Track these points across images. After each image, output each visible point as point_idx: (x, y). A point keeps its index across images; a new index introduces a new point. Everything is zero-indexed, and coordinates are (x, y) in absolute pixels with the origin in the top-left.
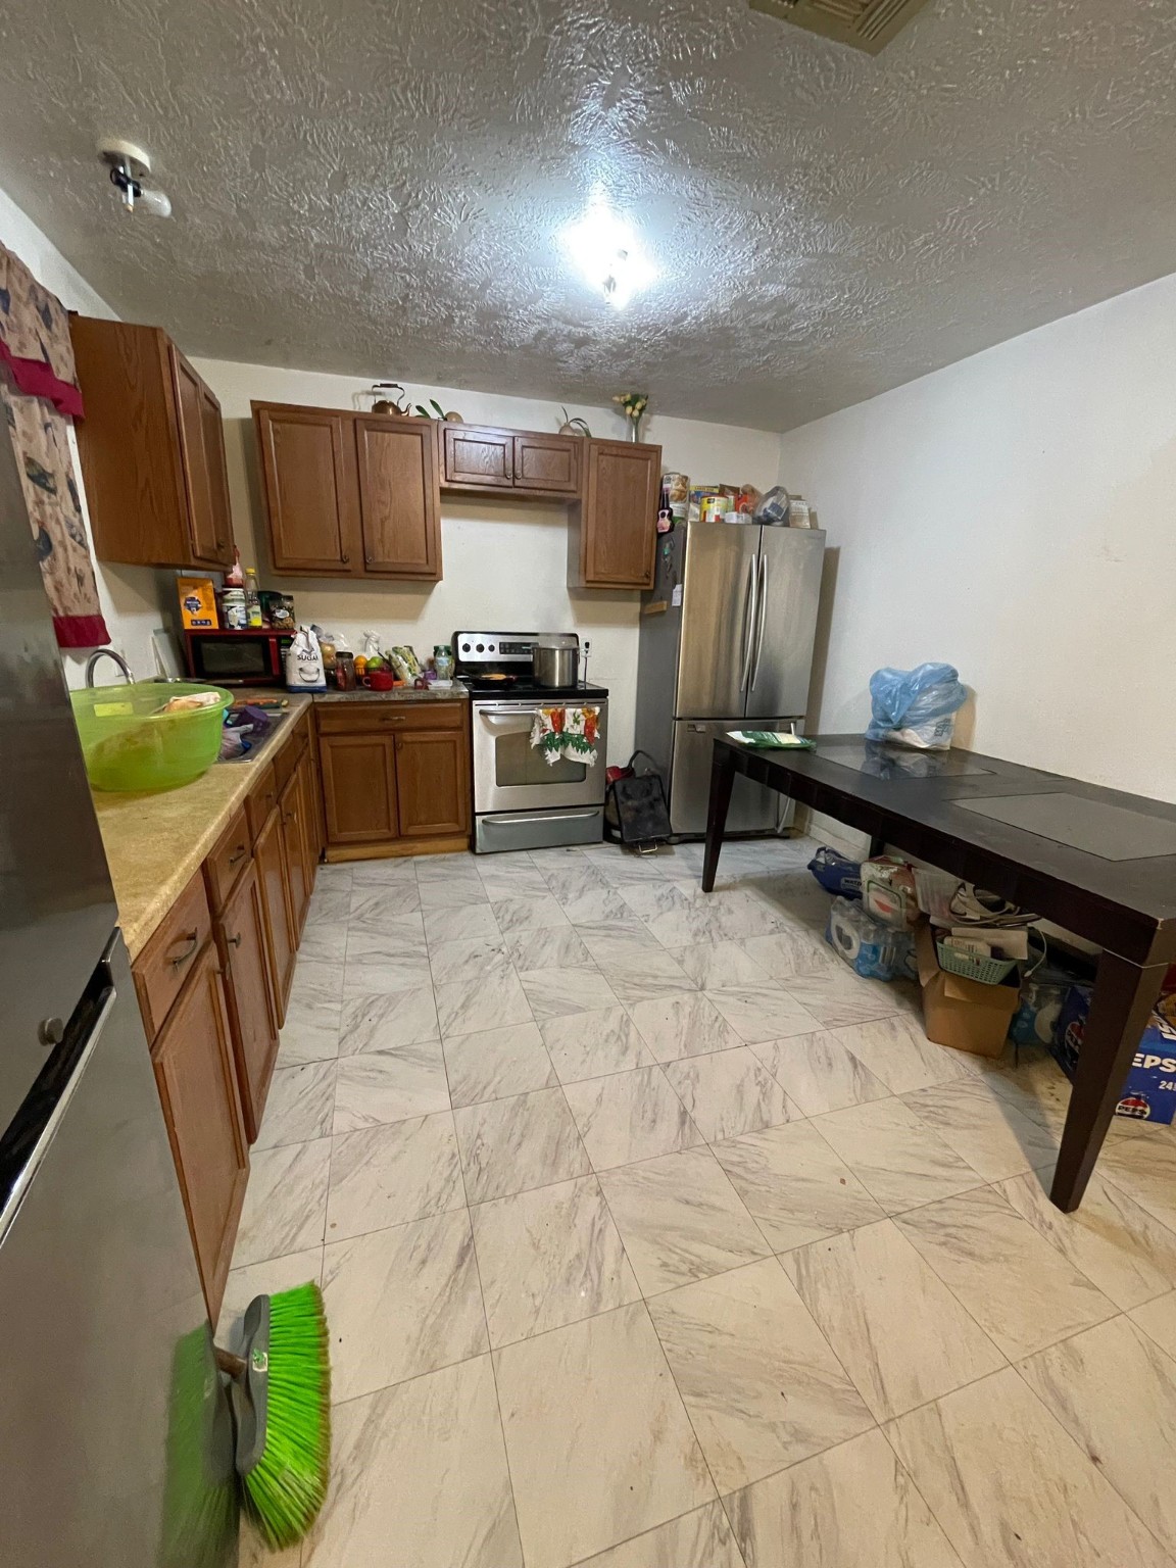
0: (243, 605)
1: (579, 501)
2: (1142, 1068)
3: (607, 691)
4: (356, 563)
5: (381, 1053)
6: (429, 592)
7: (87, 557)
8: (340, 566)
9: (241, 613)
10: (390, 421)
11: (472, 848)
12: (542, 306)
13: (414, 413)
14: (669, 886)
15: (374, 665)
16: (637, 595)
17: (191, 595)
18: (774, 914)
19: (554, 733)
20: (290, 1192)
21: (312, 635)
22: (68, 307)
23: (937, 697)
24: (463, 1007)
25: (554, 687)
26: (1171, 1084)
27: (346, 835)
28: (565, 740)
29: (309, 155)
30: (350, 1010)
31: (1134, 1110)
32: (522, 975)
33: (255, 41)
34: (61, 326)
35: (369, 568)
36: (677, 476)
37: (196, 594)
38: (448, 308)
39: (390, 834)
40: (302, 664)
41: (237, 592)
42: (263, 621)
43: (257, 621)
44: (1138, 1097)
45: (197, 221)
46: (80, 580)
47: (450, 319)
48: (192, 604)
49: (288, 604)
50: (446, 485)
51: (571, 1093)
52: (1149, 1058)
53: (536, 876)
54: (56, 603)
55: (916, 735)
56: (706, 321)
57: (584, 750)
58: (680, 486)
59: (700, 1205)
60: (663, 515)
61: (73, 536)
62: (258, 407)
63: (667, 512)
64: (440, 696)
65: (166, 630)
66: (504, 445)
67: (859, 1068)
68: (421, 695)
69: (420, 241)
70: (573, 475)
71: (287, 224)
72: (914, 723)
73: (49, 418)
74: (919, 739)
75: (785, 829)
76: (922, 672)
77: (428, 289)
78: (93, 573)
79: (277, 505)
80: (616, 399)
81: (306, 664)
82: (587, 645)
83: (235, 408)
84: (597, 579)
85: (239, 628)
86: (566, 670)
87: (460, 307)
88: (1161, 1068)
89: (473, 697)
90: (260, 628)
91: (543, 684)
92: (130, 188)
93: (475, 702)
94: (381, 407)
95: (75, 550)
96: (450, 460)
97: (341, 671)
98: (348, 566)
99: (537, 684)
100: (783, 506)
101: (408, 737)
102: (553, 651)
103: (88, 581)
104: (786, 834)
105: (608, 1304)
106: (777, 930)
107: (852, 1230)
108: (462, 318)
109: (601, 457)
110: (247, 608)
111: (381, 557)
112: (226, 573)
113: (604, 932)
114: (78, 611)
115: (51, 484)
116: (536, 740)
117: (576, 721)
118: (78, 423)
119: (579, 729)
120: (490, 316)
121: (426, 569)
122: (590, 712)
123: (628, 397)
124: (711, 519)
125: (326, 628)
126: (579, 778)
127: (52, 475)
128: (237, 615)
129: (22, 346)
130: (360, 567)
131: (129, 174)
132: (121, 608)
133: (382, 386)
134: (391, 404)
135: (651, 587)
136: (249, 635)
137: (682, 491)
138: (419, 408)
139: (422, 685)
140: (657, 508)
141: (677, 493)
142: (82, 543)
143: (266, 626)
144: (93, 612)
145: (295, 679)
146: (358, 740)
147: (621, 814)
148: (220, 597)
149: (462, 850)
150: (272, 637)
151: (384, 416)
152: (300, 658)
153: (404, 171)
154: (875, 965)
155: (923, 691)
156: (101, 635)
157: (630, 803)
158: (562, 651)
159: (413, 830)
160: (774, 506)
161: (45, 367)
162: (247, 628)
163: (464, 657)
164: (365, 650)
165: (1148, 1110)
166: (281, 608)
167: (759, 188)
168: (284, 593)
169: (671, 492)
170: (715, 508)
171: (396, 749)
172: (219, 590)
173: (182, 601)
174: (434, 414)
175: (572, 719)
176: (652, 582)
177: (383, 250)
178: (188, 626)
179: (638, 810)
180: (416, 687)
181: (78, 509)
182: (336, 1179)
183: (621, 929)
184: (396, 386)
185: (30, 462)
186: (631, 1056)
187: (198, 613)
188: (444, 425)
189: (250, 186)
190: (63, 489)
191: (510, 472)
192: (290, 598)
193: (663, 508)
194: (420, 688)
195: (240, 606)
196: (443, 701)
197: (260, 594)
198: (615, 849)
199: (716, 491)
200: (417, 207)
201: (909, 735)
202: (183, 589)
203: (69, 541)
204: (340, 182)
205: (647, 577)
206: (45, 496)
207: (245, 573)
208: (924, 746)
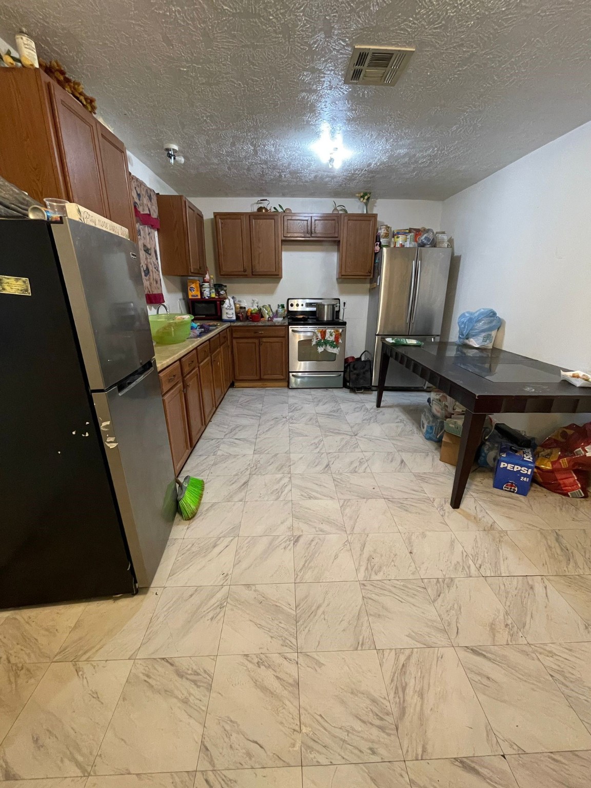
0: (209, 289)
1: (339, 241)
2: (513, 471)
3: (346, 322)
4: (249, 272)
5: (236, 439)
6: (278, 282)
7: (159, 275)
8: (243, 273)
9: (208, 293)
10: (264, 215)
11: (288, 386)
12: (313, 167)
13: (273, 210)
14: (363, 404)
15: (254, 312)
16: (368, 280)
17: (191, 286)
18: (403, 416)
19: (321, 340)
20: (202, 465)
21: (232, 301)
22: (156, 192)
23: (485, 324)
24: (266, 431)
25: (324, 321)
26: (525, 478)
27: (241, 378)
28: (326, 343)
29: (223, 139)
30: (231, 428)
31: (511, 489)
32: (290, 425)
33: (203, 117)
34: (154, 199)
35: (254, 274)
36: (384, 227)
37: (193, 286)
38: (279, 172)
39: (258, 378)
40: (228, 311)
41: (206, 285)
42: (216, 295)
43: (213, 295)
44: (512, 483)
45: (193, 160)
46: (157, 282)
47: (280, 176)
48: (192, 289)
49: (225, 288)
50: (284, 238)
51: (292, 455)
52: (516, 467)
53: (310, 397)
54: (150, 290)
55: (474, 341)
56: (380, 165)
57: (334, 347)
58: (385, 231)
59: (320, 485)
60: (377, 245)
61: (155, 268)
62: (216, 214)
63: (378, 243)
64: (277, 324)
65: (184, 299)
66: (307, 220)
67: (403, 464)
68: (269, 323)
69: (263, 155)
70: (337, 230)
71: (220, 157)
72: (474, 336)
73: (150, 230)
74: (475, 343)
75: (428, 387)
76: (478, 313)
77: (270, 168)
78: (160, 280)
79: (221, 251)
80: (357, 195)
81: (229, 311)
82: (344, 303)
83: (208, 215)
84: (346, 274)
85: (207, 298)
86: (329, 313)
87: (282, 172)
88: (521, 471)
89: (290, 324)
90: (214, 298)
91: (320, 319)
92: (173, 158)
93: (290, 327)
94: (260, 209)
95: (155, 272)
96: (285, 228)
97: (242, 315)
98: (246, 273)
99: (317, 319)
100: (430, 238)
101: (264, 340)
102: (324, 305)
103: (159, 282)
104: (428, 390)
105: (281, 499)
106: (401, 421)
107: (368, 499)
108: (285, 175)
109: (349, 221)
110: (210, 290)
111: (259, 268)
112: (204, 277)
113: (327, 416)
114: (156, 292)
115: (149, 253)
116: (314, 343)
117: (331, 335)
118: (158, 230)
119: (332, 338)
120: (294, 173)
121: (275, 273)
122: (337, 331)
123: (362, 194)
124: (398, 245)
125: (238, 298)
126: (332, 359)
127: (150, 249)
128: (207, 293)
129: (143, 210)
130: (251, 274)
131: (172, 154)
132: (169, 291)
133: (261, 200)
134: (264, 208)
135: (372, 277)
136: (211, 301)
137: (386, 233)
138: (275, 208)
139: (271, 319)
140: (374, 242)
141: (384, 234)
142: (158, 270)
143: (217, 297)
144: (160, 292)
145: (225, 317)
146: (246, 340)
147: (351, 376)
148: (201, 286)
149: (285, 387)
150: (218, 301)
151: (261, 214)
152: (226, 309)
153: (252, 139)
154: (432, 435)
155: (478, 321)
156: (162, 300)
157: (355, 372)
158: (328, 305)
159: (266, 377)
160: (426, 238)
161: (149, 215)
162: (210, 297)
163: (291, 309)
164: (252, 306)
165: (516, 489)
166: (222, 290)
167: (376, 124)
168: (224, 284)
169: (382, 234)
170: (400, 240)
171: (260, 344)
172: (201, 284)
173: (189, 288)
174: (280, 210)
175: (329, 334)
176: (372, 274)
177: (252, 159)
178: (190, 297)
179: (358, 375)
180: (268, 321)
181: (157, 259)
182: (215, 464)
183: (334, 416)
184: (266, 200)
185: (145, 246)
186: (318, 450)
187: (194, 293)
188: (284, 214)
189: (207, 149)
190: (153, 254)
191: (310, 231)
192: (226, 286)
193: (377, 241)
194: (270, 321)
195: (207, 290)
196: (279, 326)
197: (215, 285)
198: (347, 391)
199: (408, 231)
200: (259, 146)
201: (472, 341)
202: (189, 284)
203: (154, 269)
204: (233, 144)
205: (370, 272)
206: (148, 256)
207: (210, 277)
208: (477, 346)
